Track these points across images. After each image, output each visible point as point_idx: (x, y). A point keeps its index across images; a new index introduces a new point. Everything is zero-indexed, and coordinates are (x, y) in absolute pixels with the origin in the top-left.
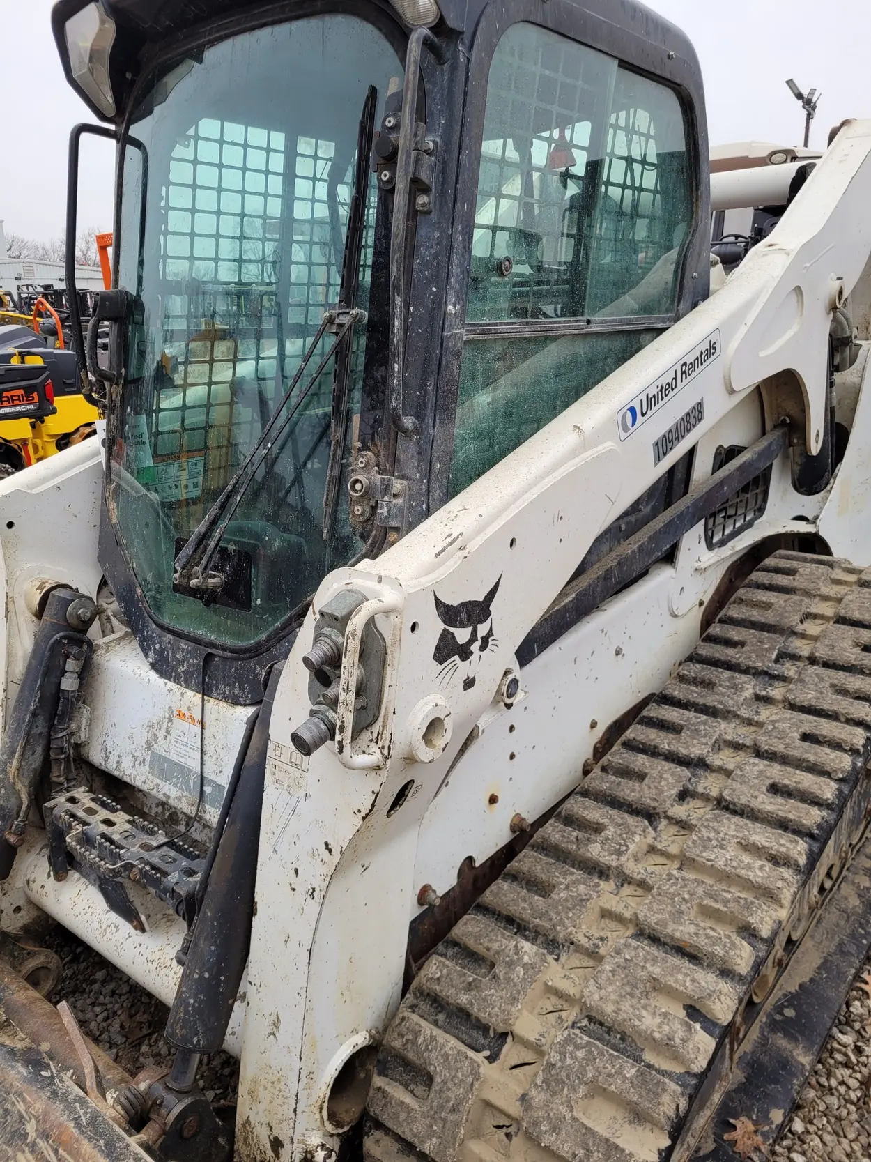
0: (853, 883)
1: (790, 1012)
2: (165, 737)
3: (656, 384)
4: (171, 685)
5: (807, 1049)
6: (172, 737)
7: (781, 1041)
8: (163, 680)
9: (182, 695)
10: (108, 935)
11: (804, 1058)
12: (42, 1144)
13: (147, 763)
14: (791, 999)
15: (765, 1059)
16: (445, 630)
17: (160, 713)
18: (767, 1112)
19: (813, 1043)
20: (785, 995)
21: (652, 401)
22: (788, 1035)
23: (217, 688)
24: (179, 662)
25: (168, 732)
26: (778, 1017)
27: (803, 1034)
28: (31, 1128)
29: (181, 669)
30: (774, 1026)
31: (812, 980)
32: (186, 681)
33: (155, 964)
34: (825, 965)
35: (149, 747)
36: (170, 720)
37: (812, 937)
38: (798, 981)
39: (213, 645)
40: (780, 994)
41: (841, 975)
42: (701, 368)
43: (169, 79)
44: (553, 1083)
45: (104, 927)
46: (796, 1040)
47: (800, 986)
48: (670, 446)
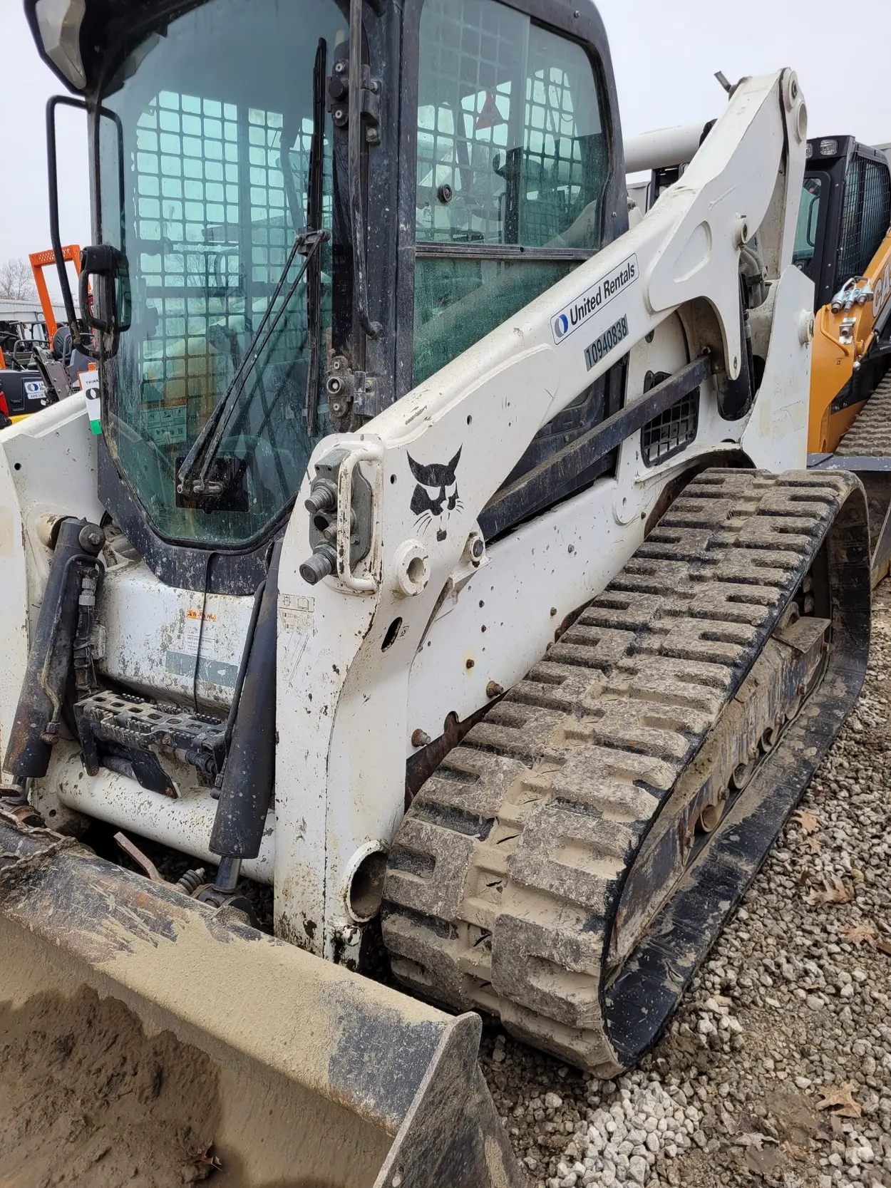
0: (789, 747)
1: (735, 838)
2: (179, 637)
3: (584, 296)
4: (179, 591)
6: (185, 636)
7: (727, 857)
8: (172, 589)
9: (191, 597)
10: (142, 811)
11: (747, 867)
12: (122, 909)
13: (164, 663)
14: (736, 830)
15: (715, 870)
16: (418, 486)
17: (173, 617)
18: (717, 903)
19: (755, 857)
20: (731, 827)
21: (581, 312)
22: (732, 852)
23: (223, 584)
24: (186, 570)
25: (181, 632)
27: (746, 851)
28: (111, 902)
29: (188, 575)
30: (721, 848)
31: (753, 815)
32: (194, 584)
33: (188, 824)
34: (765, 804)
35: (164, 648)
36: (182, 621)
37: (754, 786)
38: (742, 817)
39: (219, 547)
40: (727, 826)
41: (778, 811)
42: (622, 287)
43: (137, 54)
44: (532, 842)
45: (137, 805)
46: (741, 855)
47: (744, 820)
48: (599, 354)
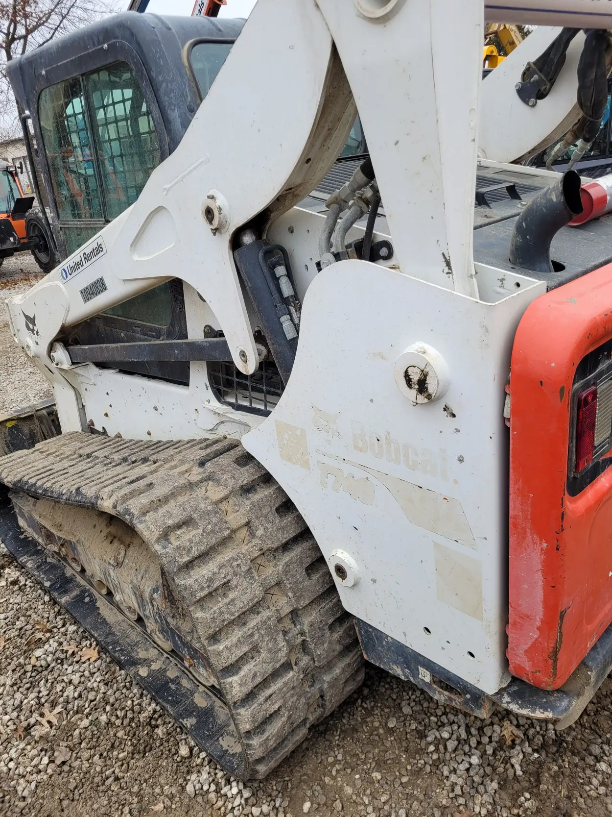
1: (87, 600)
5: (67, 602)
7: (76, 592)
11: (64, 600)
15: (71, 585)
19: (68, 605)
26: (87, 594)
27: (75, 602)
31: (99, 614)
34: (104, 621)
37: (124, 621)
38: (101, 607)
40: (97, 597)
41: (96, 628)
46: (73, 599)
47: (98, 608)
48: (89, 296)
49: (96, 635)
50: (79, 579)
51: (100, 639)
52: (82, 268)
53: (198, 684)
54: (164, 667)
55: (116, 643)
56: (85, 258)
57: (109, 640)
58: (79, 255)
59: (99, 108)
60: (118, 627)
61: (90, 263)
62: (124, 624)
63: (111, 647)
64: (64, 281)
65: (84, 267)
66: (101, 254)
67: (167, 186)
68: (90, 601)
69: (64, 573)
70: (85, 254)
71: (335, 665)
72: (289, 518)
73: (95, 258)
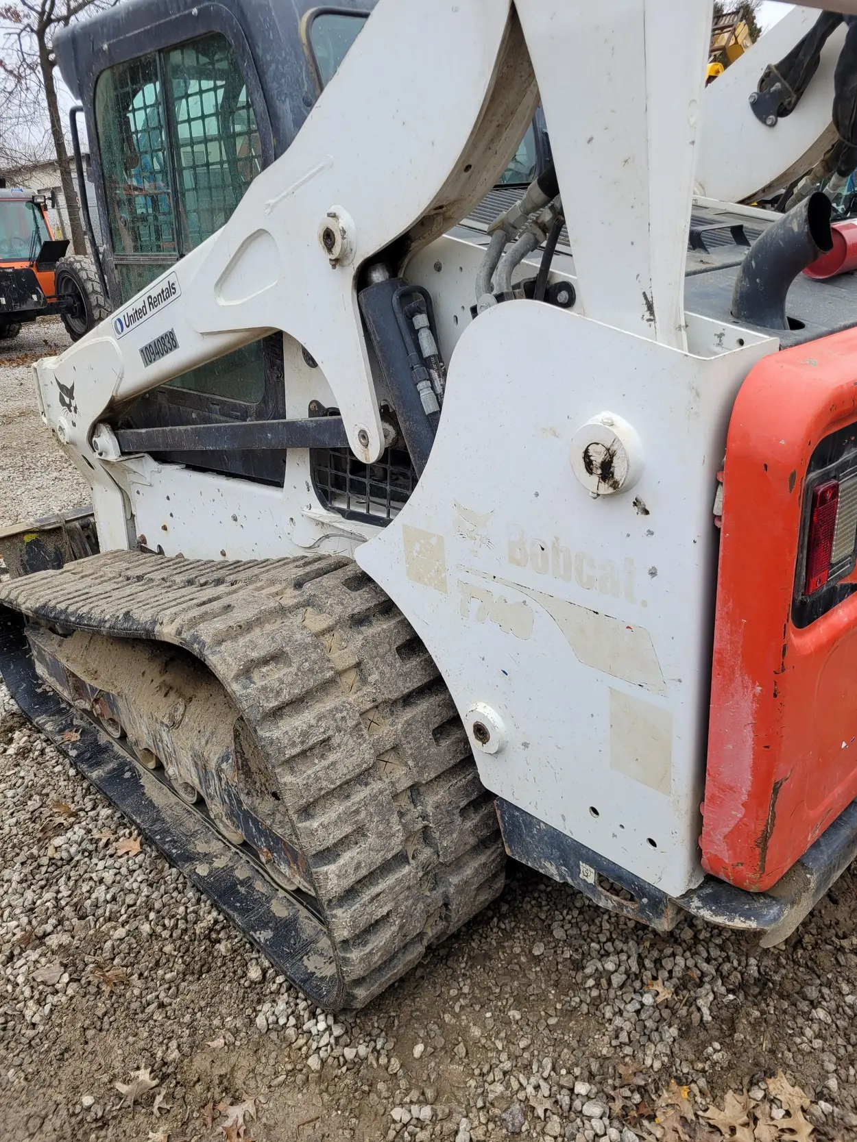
1: (127, 775)
5: (99, 778)
7: (112, 765)
11: (95, 774)
14: (136, 778)
15: (105, 756)
18: (77, 749)
19: (101, 781)
20: (140, 775)
22: (114, 770)
26: (127, 768)
27: (110, 777)
30: (123, 765)
31: (144, 794)
34: (151, 806)
37: (177, 804)
38: (147, 786)
40: (141, 772)
41: (140, 813)
46: (108, 773)
47: (142, 786)
48: (153, 357)
49: (138, 821)
50: (117, 747)
51: (143, 826)
52: (144, 318)
53: (276, 887)
54: (230, 864)
55: (167, 832)
56: (150, 304)
57: (157, 827)
58: (142, 300)
59: (180, 98)
60: (170, 812)
61: (156, 309)
62: (178, 808)
63: (158, 837)
64: (119, 336)
65: (147, 316)
66: (174, 297)
67: (272, 202)
68: (132, 777)
69: (96, 740)
70: (150, 297)
71: (465, 864)
72: (414, 662)
73: (165, 303)
